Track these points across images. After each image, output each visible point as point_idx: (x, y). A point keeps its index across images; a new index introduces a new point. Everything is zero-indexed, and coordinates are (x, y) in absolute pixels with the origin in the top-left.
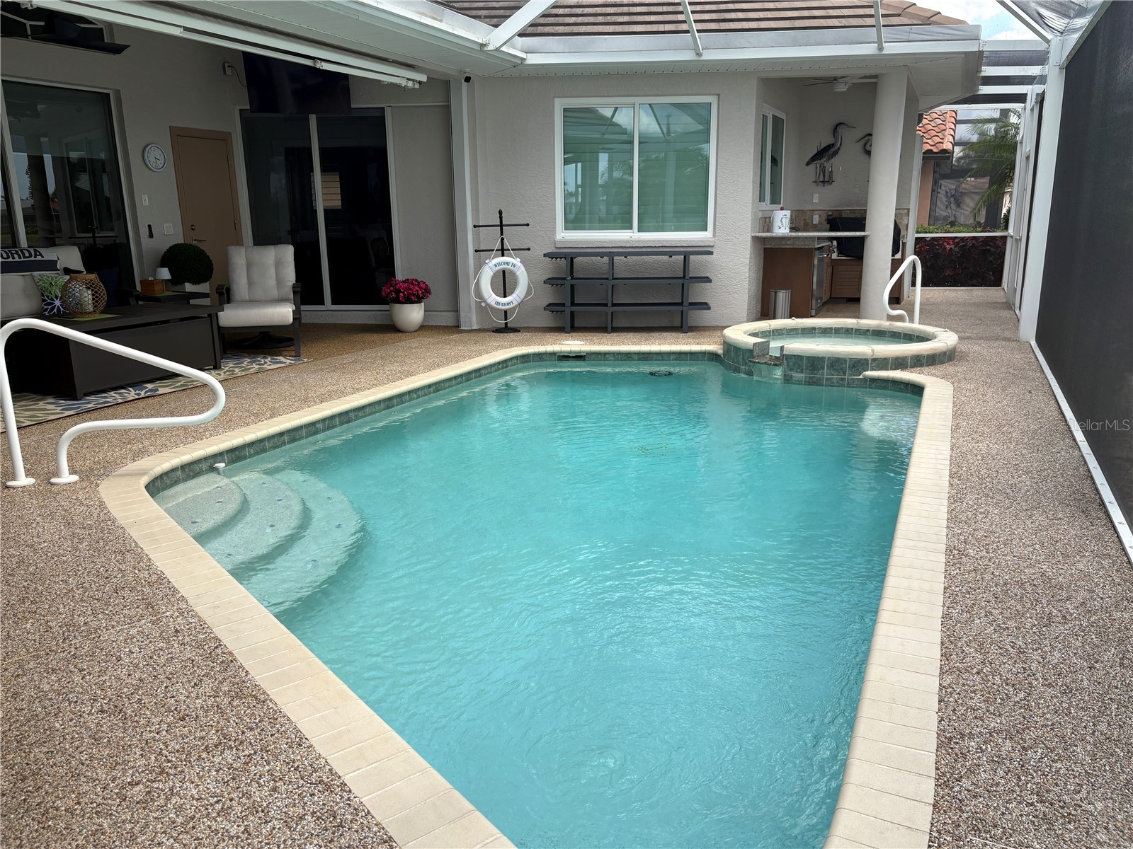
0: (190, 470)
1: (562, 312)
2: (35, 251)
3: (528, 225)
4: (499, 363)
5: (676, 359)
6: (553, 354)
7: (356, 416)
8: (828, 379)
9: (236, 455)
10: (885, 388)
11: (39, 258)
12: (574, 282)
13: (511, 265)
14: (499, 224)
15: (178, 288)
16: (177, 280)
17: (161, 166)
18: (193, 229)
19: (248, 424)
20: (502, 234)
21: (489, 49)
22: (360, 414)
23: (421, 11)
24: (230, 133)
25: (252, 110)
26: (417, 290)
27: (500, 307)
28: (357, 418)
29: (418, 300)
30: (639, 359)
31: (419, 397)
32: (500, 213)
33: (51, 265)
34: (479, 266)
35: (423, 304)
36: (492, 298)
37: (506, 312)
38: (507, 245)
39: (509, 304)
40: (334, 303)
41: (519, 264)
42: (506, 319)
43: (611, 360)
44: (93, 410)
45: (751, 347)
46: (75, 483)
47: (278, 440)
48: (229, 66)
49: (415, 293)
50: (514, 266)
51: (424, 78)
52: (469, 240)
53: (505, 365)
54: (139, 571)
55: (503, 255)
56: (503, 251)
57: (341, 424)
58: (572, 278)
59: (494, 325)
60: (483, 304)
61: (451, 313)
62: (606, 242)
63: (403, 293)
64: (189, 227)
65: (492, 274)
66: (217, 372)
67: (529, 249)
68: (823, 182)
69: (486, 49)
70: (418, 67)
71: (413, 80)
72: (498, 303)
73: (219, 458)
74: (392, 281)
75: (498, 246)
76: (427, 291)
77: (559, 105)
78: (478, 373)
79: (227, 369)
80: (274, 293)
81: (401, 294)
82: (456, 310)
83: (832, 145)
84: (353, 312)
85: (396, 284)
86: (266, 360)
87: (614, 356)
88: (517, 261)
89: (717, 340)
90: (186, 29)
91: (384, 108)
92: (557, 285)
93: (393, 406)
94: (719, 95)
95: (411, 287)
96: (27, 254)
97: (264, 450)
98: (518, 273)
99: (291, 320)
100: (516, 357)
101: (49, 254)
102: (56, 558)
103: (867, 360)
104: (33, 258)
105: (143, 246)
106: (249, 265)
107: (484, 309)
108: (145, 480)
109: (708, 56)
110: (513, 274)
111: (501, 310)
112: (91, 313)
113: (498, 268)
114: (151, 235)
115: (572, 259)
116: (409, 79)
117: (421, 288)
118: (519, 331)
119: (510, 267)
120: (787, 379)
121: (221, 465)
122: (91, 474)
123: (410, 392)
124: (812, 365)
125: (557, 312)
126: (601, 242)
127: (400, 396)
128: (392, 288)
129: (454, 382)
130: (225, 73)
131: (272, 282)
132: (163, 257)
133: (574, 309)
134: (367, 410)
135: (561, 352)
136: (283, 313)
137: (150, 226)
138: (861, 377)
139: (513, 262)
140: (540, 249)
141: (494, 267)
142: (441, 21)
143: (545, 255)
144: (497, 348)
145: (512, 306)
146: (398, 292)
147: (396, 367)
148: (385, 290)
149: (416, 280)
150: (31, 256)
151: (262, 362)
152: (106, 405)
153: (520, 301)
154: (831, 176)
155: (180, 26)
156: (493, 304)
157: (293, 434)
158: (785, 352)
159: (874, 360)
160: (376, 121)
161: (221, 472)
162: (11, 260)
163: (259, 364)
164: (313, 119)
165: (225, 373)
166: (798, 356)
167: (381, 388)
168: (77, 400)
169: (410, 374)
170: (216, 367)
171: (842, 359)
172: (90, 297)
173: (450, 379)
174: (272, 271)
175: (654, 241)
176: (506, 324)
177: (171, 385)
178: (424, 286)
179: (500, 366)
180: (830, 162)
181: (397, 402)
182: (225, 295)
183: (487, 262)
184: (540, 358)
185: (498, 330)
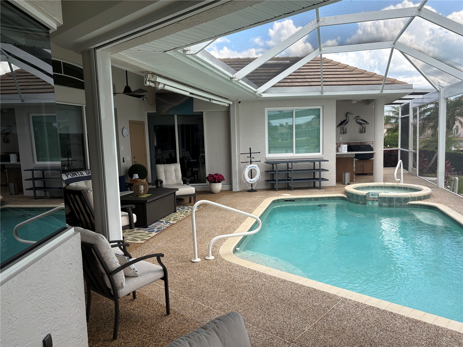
1: (274, 183)
3: (260, 152)
5: (327, 200)
6: (282, 200)
8: (396, 205)
10: (417, 207)
12: (279, 172)
14: (250, 152)
17: (127, 135)
20: (251, 156)
24: (144, 122)
26: (221, 178)
27: (250, 183)
30: (314, 200)
32: (250, 149)
35: (221, 183)
36: (248, 179)
37: (252, 184)
38: (252, 160)
39: (254, 181)
41: (257, 167)
42: (252, 187)
43: (304, 201)
45: (365, 195)
51: (231, 103)
52: (236, 159)
55: (251, 164)
56: (251, 162)
58: (273, 171)
59: (249, 189)
60: (245, 182)
62: (284, 157)
63: (217, 179)
64: (133, 157)
66: (178, 214)
67: (260, 161)
68: (343, 133)
69: (257, 93)
71: (227, 104)
72: (250, 181)
75: (250, 160)
77: (266, 110)
80: (175, 182)
82: (231, 184)
83: (346, 120)
86: (187, 208)
87: (305, 199)
91: (203, 112)
94: (323, 106)
95: (218, 177)
98: (257, 170)
99: (194, 192)
100: (272, 201)
103: (409, 198)
106: (165, 172)
109: (325, 94)
110: (255, 170)
112: (143, 194)
114: (124, 161)
118: (257, 191)
119: (254, 168)
120: (380, 206)
124: (390, 200)
126: (283, 157)
130: (143, 100)
131: (174, 177)
132: (129, 169)
133: (279, 182)
135: (286, 199)
136: (190, 190)
137: (123, 158)
138: (407, 204)
139: (254, 166)
140: (263, 161)
141: (249, 168)
143: (265, 163)
144: (262, 198)
149: (218, 174)
153: (257, 180)
154: (346, 131)
158: (379, 196)
159: (411, 198)
160: (200, 117)
163: (188, 210)
164: (176, 116)
166: (384, 197)
168: (147, 228)
170: (175, 212)
171: (400, 198)
172: (143, 188)
173: (265, 211)
174: (174, 173)
175: (302, 157)
176: (252, 189)
177: (170, 220)
178: (222, 176)
180: (345, 126)
183: (246, 166)
184: (279, 201)
185: (249, 191)
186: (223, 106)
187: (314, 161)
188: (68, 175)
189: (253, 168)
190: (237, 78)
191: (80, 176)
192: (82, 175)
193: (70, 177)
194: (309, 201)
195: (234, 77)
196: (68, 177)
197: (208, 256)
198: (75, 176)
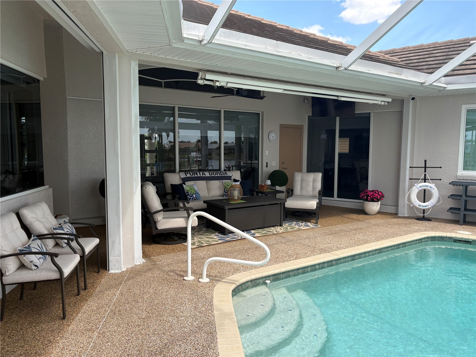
0: (255, 283)
1: (458, 213)
2: (225, 172)
3: (441, 168)
4: (417, 240)
6: (450, 238)
7: (336, 263)
9: (276, 277)
11: (226, 175)
12: (467, 198)
13: (429, 187)
14: (424, 166)
15: (273, 188)
16: (273, 184)
17: (274, 139)
18: (283, 164)
19: (284, 261)
20: (425, 171)
21: (426, 84)
22: (338, 262)
23: (390, 71)
24: (303, 125)
25: (312, 116)
26: (377, 196)
27: (421, 207)
28: (337, 264)
29: (378, 201)
31: (370, 255)
32: (425, 161)
33: (229, 178)
34: (411, 186)
35: (379, 202)
36: (417, 203)
37: (424, 210)
38: (428, 177)
39: (426, 206)
40: (338, 197)
41: (434, 187)
42: (424, 213)
44: (229, 242)
46: (207, 283)
47: (297, 272)
48: (306, 99)
49: (376, 197)
50: (431, 188)
51: (390, 100)
52: (406, 174)
53: (420, 241)
54: (210, 349)
55: (425, 182)
56: (425, 180)
57: (328, 266)
58: (466, 196)
59: (417, 215)
60: (411, 205)
61: (394, 207)
63: (370, 197)
64: (282, 163)
65: (418, 191)
66: (281, 228)
67: (440, 180)
70: (388, 95)
71: (384, 101)
72: (420, 206)
73: (268, 278)
74: (365, 190)
75: (423, 177)
76: (382, 196)
77: (464, 108)
78: (404, 244)
79: (285, 226)
80: (311, 193)
81: (369, 197)
82: (397, 206)
84: (346, 202)
85: (367, 192)
86: (303, 224)
88: (433, 185)
90: (284, 90)
91: (370, 113)
92: (456, 199)
93: (355, 259)
95: (375, 194)
96: (222, 174)
97: (289, 276)
98: (433, 191)
100: (428, 238)
101: (229, 174)
102: (183, 328)
104: (224, 175)
105: (264, 170)
106: (302, 181)
107: (412, 208)
108: (233, 286)
111: (421, 209)
113: (421, 188)
114: (267, 166)
115: (466, 187)
116: (382, 101)
117: (379, 195)
118: (431, 220)
119: (428, 188)
121: (268, 282)
122: (215, 279)
123: (365, 253)
125: (455, 213)
127: (360, 254)
128: (365, 194)
129: (390, 249)
130: (304, 102)
131: (310, 188)
132: (270, 175)
133: (466, 213)
134: (342, 261)
135: (456, 238)
136: (312, 204)
137: (267, 163)
139: (430, 186)
140: (447, 180)
141: (419, 188)
142: (401, 75)
143: (450, 184)
144: (416, 231)
145: (428, 207)
146: (368, 196)
147: (361, 236)
148: (362, 195)
149: (377, 191)
150: (223, 174)
151: (300, 225)
152: (234, 240)
153: (432, 205)
155: (282, 89)
156: (417, 205)
157: (304, 270)
160: (366, 118)
161: (268, 286)
162: (216, 175)
163: (299, 226)
164: (338, 119)
165: (283, 229)
167: (350, 249)
168: (225, 235)
169: (367, 242)
170: (281, 225)
173: (388, 247)
174: (311, 184)
176: (424, 216)
177: (261, 232)
178: (381, 194)
179: (417, 242)
181: (358, 257)
182: (290, 193)
183: (415, 185)
184: (442, 239)
185: (419, 219)
188: (188, 173)
189: (426, 187)
190: (345, 66)
191: (201, 176)
192: (204, 176)
193: (188, 175)
195: (340, 66)
196: (186, 176)
198: (195, 175)
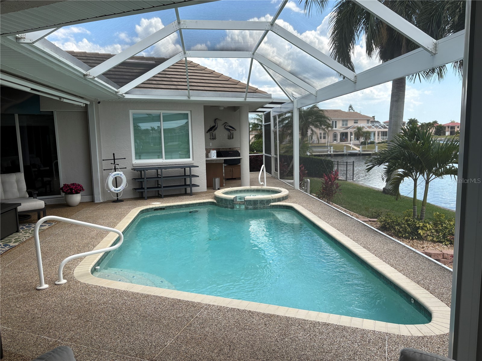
3: (125, 158)
5: (198, 206)
6: (152, 208)
8: (260, 207)
10: (277, 208)
12: (147, 180)
13: (120, 174)
14: (113, 158)
20: (115, 163)
26: (80, 188)
29: (79, 192)
30: (185, 207)
32: (114, 154)
34: (107, 176)
35: (81, 193)
36: (113, 189)
37: (117, 194)
38: (117, 167)
39: (119, 190)
41: (123, 174)
42: (117, 197)
43: (175, 208)
45: (233, 199)
52: (98, 166)
55: (115, 171)
56: (116, 169)
58: (141, 178)
59: (114, 199)
60: (109, 192)
62: (153, 164)
63: (74, 190)
65: (113, 179)
67: (125, 168)
68: (213, 139)
69: (118, 94)
72: (115, 191)
75: (113, 167)
76: (83, 188)
77: (131, 112)
81: (73, 190)
83: (214, 126)
87: (176, 207)
89: (210, 197)
91: (53, 112)
94: (191, 111)
98: (123, 178)
99: (44, 206)
100: (141, 211)
103: (270, 200)
109: (192, 98)
110: (120, 178)
118: (124, 201)
119: (120, 175)
120: (247, 208)
121: (98, 268)
124: (254, 203)
133: (148, 190)
135: (156, 207)
136: (38, 204)
138: (269, 205)
140: (129, 168)
141: (113, 176)
144: (129, 209)
145: (120, 191)
149: (76, 184)
153: (123, 188)
154: (215, 137)
156: (113, 191)
158: (245, 200)
159: (272, 199)
161: (98, 271)
164: (16, 116)
166: (250, 200)
170: (18, 232)
171: (263, 200)
174: (15, 185)
175: (172, 163)
176: (118, 198)
178: (81, 186)
180: (215, 132)
183: (110, 174)
184: (148, 211)
185: (114, 201)
186: (78, 106)
187: (184, 167)
189: (118, 175)
190: (91, 76)
194: (180, 208)
195: (88, 74)
197: (59, 280)
